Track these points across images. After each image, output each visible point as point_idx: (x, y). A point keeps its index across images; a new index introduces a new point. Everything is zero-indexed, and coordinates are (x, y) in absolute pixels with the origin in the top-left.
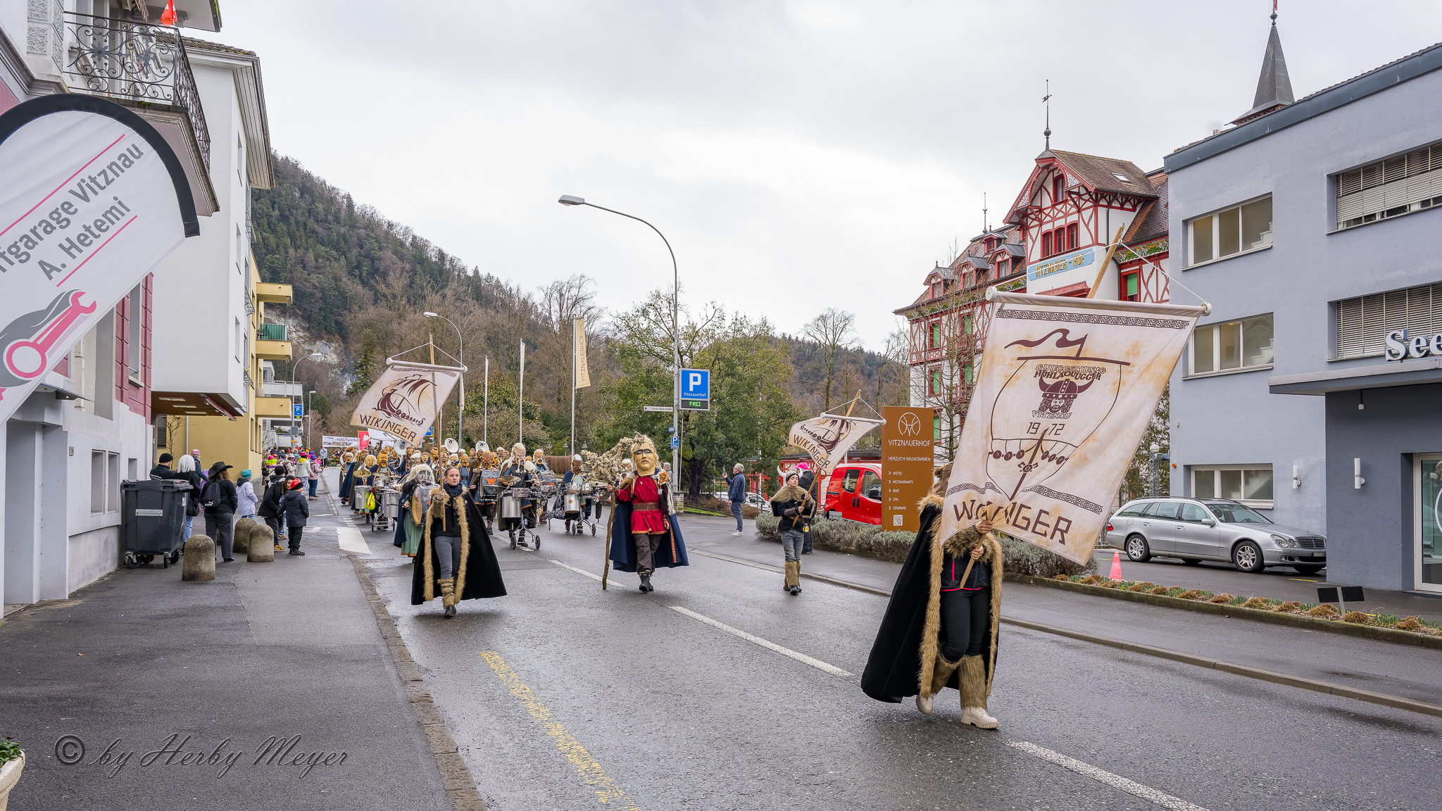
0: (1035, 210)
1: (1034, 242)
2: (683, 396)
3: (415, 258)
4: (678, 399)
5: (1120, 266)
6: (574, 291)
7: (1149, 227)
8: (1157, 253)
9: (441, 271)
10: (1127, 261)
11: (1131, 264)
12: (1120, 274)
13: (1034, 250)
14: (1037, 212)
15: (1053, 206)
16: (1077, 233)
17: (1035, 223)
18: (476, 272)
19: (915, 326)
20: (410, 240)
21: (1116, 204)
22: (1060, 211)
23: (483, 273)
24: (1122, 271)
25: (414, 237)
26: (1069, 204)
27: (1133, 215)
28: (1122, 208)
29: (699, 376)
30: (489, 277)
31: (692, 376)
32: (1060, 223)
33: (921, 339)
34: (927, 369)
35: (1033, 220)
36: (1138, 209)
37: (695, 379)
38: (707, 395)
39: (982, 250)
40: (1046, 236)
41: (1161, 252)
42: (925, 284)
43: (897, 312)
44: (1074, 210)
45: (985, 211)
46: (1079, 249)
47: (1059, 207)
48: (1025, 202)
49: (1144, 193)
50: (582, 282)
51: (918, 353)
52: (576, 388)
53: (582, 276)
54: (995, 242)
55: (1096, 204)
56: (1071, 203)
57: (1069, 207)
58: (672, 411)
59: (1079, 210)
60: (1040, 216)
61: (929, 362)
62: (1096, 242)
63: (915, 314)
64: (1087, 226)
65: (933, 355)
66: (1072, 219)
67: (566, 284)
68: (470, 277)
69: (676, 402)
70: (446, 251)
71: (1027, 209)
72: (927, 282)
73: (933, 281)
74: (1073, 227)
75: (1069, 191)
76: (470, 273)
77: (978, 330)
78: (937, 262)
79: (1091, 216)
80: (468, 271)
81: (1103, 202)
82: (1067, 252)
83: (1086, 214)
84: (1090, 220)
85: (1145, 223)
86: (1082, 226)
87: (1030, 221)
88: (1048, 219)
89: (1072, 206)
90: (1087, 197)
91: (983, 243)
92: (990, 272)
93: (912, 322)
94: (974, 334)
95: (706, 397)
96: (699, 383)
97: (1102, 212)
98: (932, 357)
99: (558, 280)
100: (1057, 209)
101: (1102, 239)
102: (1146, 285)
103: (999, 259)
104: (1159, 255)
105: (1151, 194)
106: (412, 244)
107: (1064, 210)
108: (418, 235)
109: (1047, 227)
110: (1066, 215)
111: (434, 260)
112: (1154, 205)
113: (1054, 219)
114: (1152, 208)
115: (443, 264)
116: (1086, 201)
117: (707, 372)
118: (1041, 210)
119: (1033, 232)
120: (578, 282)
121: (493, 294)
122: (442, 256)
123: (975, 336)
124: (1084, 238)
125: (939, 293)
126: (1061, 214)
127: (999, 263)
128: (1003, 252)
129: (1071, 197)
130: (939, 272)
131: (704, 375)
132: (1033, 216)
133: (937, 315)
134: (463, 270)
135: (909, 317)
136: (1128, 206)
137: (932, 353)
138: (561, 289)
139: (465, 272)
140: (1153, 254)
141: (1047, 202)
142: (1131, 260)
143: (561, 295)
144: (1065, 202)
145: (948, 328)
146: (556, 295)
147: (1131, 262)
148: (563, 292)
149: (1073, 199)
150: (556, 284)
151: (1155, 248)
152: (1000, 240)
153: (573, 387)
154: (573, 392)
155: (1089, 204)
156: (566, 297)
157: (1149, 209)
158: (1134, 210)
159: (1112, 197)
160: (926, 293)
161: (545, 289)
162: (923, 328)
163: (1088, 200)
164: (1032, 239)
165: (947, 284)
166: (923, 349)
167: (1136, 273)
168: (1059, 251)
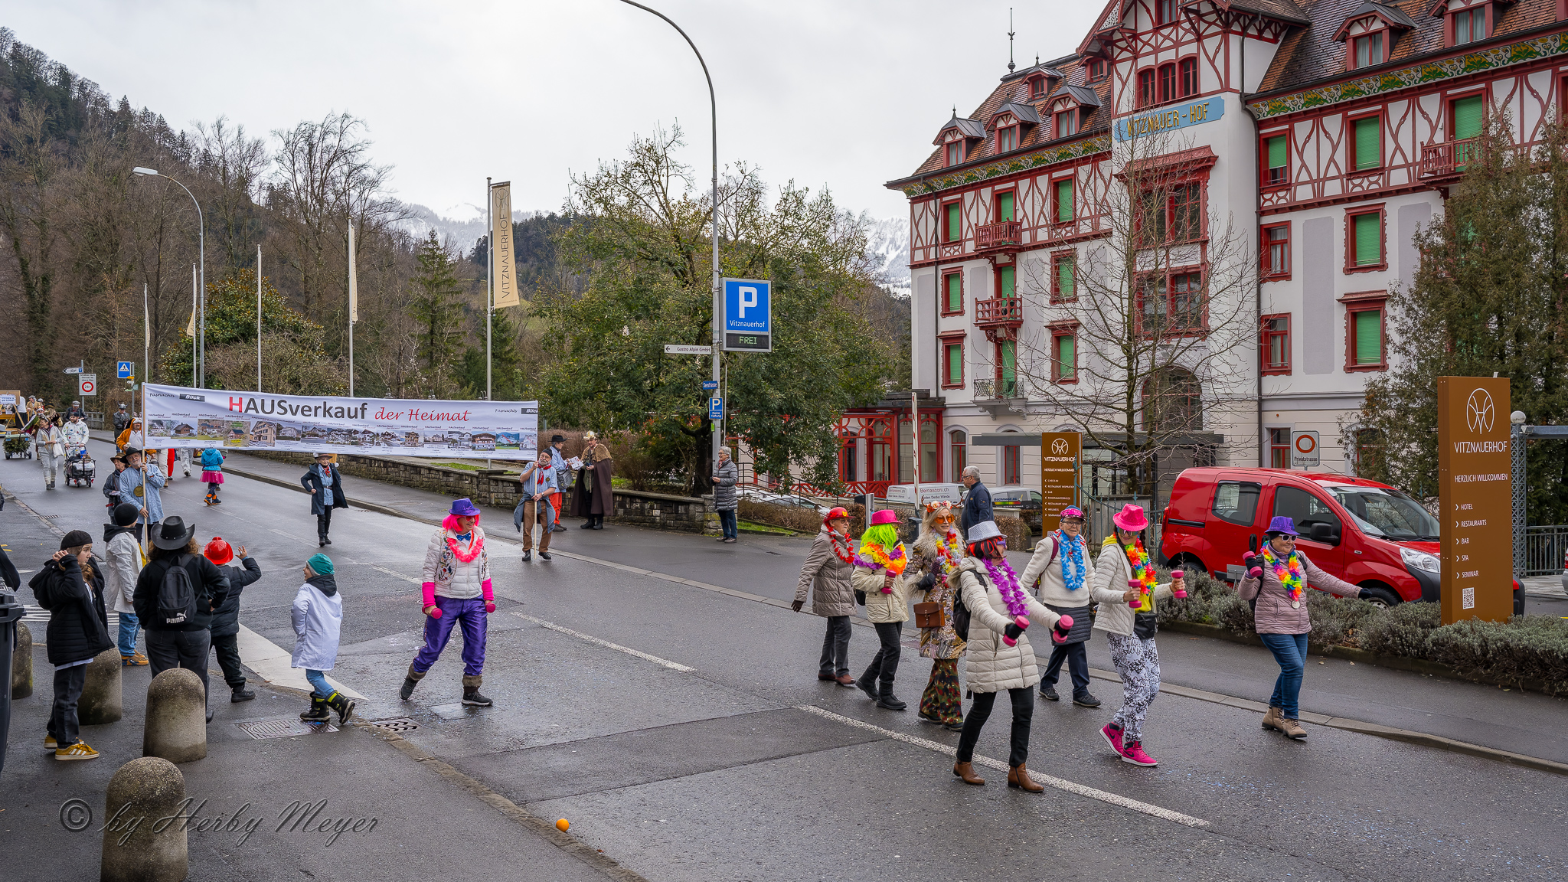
0: (1128, 35)
1: (1124, 84)
2: (729, 327)
3: (18, 78)
4: (721, 332)
5: (1259, 125)
6: (332, 140)
7: (1303, 68)
8: (1318, 106)
9: (65, 101)
10: (1269, 116)
11: (1276, 121)
12: (1259, 136)
13: (1124, 94)
14: (1129, 37)
15: (1156, 30)
16: (1195, 74)
17: (1126, 55)
18: (124, 105)
19: (920, 207)
20: (9, 49)
21: (1252, 31)
22: (1167, 37)
23: (136, 106)
24: (1262, 132)
25: (17, 46)
26: (1183, 28)
27: (1274, 48)
28: (1260, 37)
29: (754, 291)
30: (147, 115)
31: (742, 290)
32: (1165, 57)
33: (930, 226)
34: (940, 273)
35: (1123, 50)
36: (1281, 39)
37: (748, 297)
38: (766, 324)
39: (1023, 93)
40: (1144, 75)
41: (1326, 104)
42: (935, 143)
43: (891, 185)
44: (1190, 37)
45: (1011, 35)
46: (1200, 96)
47: (1165, 32)
48: (1112, 21)
49: (1292, 16)
50: (344, 126)
51: (925, 248)
52: (495, 307)
53: (346, 116)
54: (1045, 82)
55: (1226, 31)
56: (1187, 25)
57: (1181, 32)
58: (709, 353)
59: (1199, 38)
60: (1134, 44)
61: (945, 262)
62: (1226, 88)
63: (920, 189)
64: (1212, 62)
65: (950, 252)
66: (1189, 50)
67: (319, 128)
68: (114, 113)
69: (716, 336)
70: (72, 69)
71: (1114, 31)
72: (940, 140)
73: (949, 139)
74: (1190, 62)
75: (1186, 8)
76: (115, 107)
77: (1025, 215)
78: (954, 110)
79: (1219, 47)
80: (111, 103)
81: (1236, 27)
82: (1179, 101)
83: (1211, 44)
84: (1216, 53)
85: (1294, 61)
86: (1204, 64)
87: (1117, 51)
88: (1148, 49)
89: (1187, 31)
90: (1213, 17)
91: (1026, 83)
92: (1042, 128)
93: (914, 201)
94: (1018, 221)
95: (766, 329)
96: (754, 304)
97: (1234, 41)
98: (948, 255)
99: (305, 120)
100: (1162, 35)
101: (1235, 84)
102: (1300, 154)
103: (1059, 108)
104: (1320, 109)
105: (1301, 17)
106: (13, 57)
107: (1173, 36)
108: (23, 43)
109: (1143, 63)
110: (1177, 44)
111: (52, 83)
112: (1305, 35)
113: (1157, 50)
114: (1302, 40)
115: (68, 91)
116: (1210, 24)
117: (767, 285)
118: (1135, 36)
119: (1124, 68)
120: (338, 124)
121: (153, 141)
122: (65, 76)
123: (1020, 224)
124: (1208, 80)
125: (958, 158)
126: (1168, 43)
127: (1058, 114)
128: (1066, 97)
129: (1187, 16)
130: (958, 124)
131: (762, 290)
132: (1123, 44)
133: (955, 191)
134: (102, 101)
135: (908, 193)
136: (1268, 35)
137: (948, 249)
138: (310, 136)
139: (106, 105)
140: (1312, 107)
141: (1145, 23)
142: (1277, 115)
143: (311, 146)
144: (1176, 24)
145: (977, 211)
146: (301, 143)
147: (1276, 119)
148: (315, 141)
149: (1189, 20)
150: (303, 128)
151: (1315, 98)
152: (1053, 80)
153: (489, 306)
154: (489, 315)
155: (1214, 29)
156: (319, 148)
157: (1297, 40)
158: (1274, 41)
159: (1247, 22)
160: (935, 156)
161: (285, 135)
162: (933, 210)
163: (1214, 23)
164: (1121, 79)
165: (973, 142)
166: (933, 243)
167: (1285, 135)
168: (1166, 98)
